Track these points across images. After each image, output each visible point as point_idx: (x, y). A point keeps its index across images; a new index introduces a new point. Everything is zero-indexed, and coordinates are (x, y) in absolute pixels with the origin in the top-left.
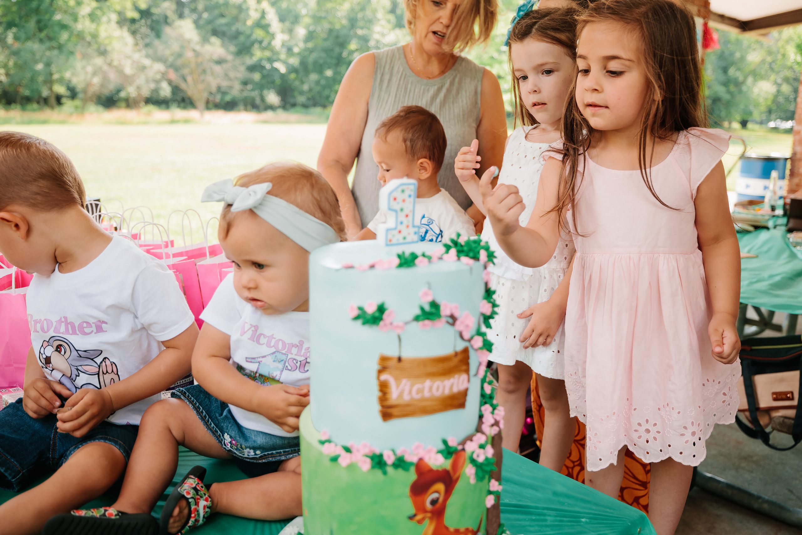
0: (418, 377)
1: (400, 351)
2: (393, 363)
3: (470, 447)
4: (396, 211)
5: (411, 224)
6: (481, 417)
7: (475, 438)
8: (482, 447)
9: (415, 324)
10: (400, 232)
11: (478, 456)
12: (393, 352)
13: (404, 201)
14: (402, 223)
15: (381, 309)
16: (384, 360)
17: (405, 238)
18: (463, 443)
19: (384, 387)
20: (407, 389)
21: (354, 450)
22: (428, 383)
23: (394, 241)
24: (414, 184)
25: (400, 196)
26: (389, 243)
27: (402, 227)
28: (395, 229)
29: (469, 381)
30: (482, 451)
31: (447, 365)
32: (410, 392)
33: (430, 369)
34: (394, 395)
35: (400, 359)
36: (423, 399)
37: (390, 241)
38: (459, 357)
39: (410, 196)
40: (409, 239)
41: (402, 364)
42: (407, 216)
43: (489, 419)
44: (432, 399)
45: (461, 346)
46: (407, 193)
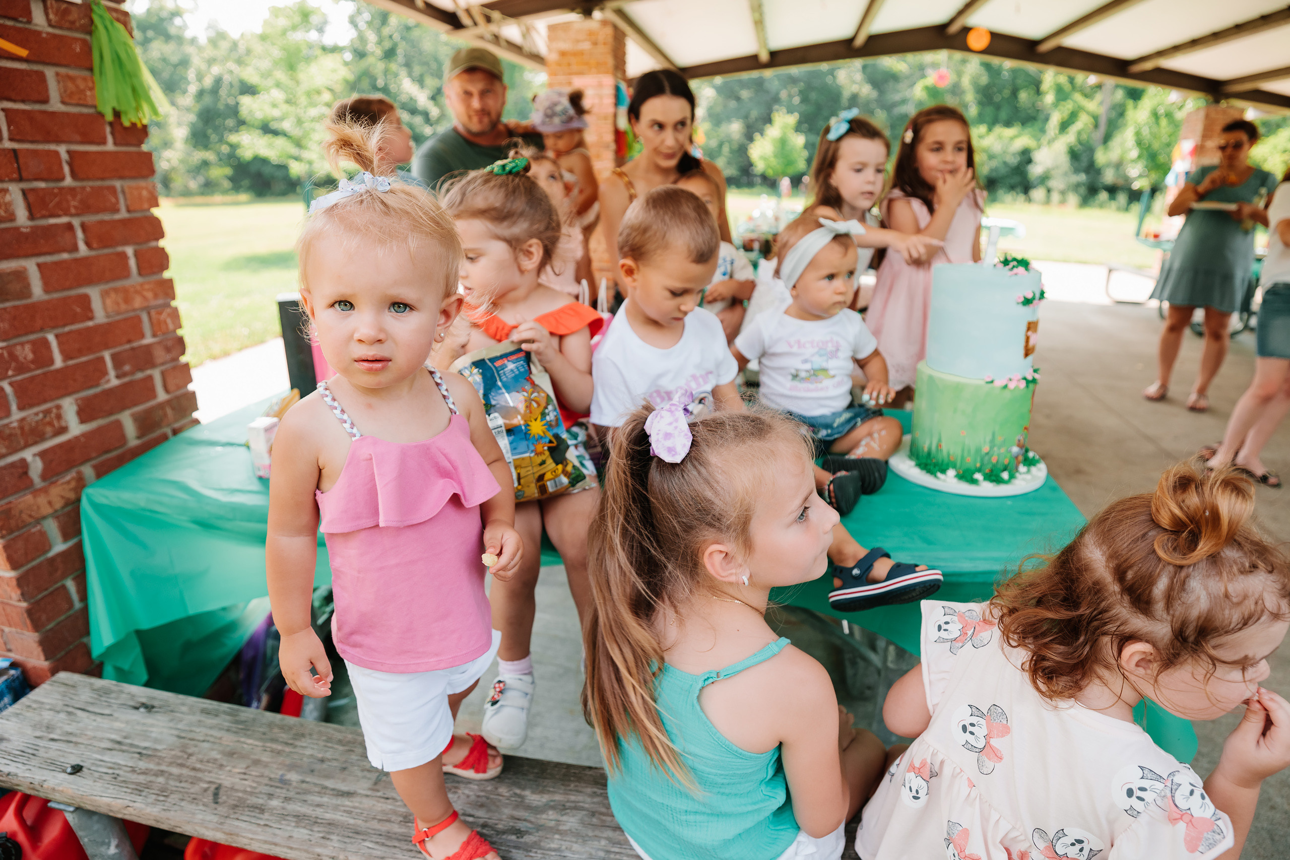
16: (1029, 324)
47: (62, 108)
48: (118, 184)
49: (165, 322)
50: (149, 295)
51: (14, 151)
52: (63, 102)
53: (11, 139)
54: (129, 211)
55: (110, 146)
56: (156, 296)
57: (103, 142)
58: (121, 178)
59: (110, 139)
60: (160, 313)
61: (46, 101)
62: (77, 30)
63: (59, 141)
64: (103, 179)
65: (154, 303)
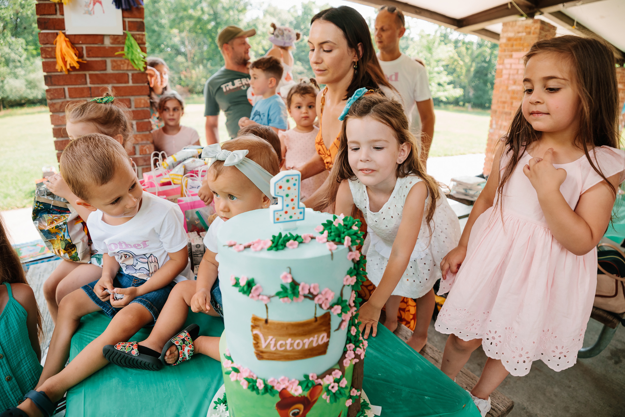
0: (281, 335)
1: (267, 316)
2: (262, 323)
3: (328, 381)
4: (282, 197)
5: (296, 206)
6: (345, 352)
7: (333, 373)
8: (337, 381)
9: (277, 298)
10: (286, 212)
11: (333, 387)
12: (263, 316)
13: (289, 188)
14: (287, 206)
15: (250, 284)
16: (255, 319)
17: (291, 217)
18: (322, 376)
19: (256, 337)
20: (273, 343)
21: (241, 370)
22: (289, 341)
23: (281, 219)
24: (299, 175)
25: (285, 186)
26: (276, 221)
27: (289, 209)
28: (282, 210)
29: (329, 336)
30: (336, 384)
31: (306, 328)
32: (275, 345)
33: (291, 331)
34: (263, 345)
35: (266, 321)
36: (285, 351)
37: (278, 219)
38: (319, 322)
39: (295, 185)
40: (295, 218)
41: (268, 325)
42: (292, 200)
43: (350, 355)
44: (293, 351)
45: (320, 313)
46: (292, 182)
47: (111, 72)
48: (132, 98)
49: (145, 150)
50: (139, 139)
51: (90, 88)
52: (112, 70)
53: (90, 83)
54: (136, 108)
55: (131, 84)
56: (142, 140)
57: (128, 82)
58: (132, 95)
59: (131, 81)
60: (144, 147)
61: (105, 70)
62: (121, 44)
63: (107, 83)
64: (125, 96)
65: (140, 142)
